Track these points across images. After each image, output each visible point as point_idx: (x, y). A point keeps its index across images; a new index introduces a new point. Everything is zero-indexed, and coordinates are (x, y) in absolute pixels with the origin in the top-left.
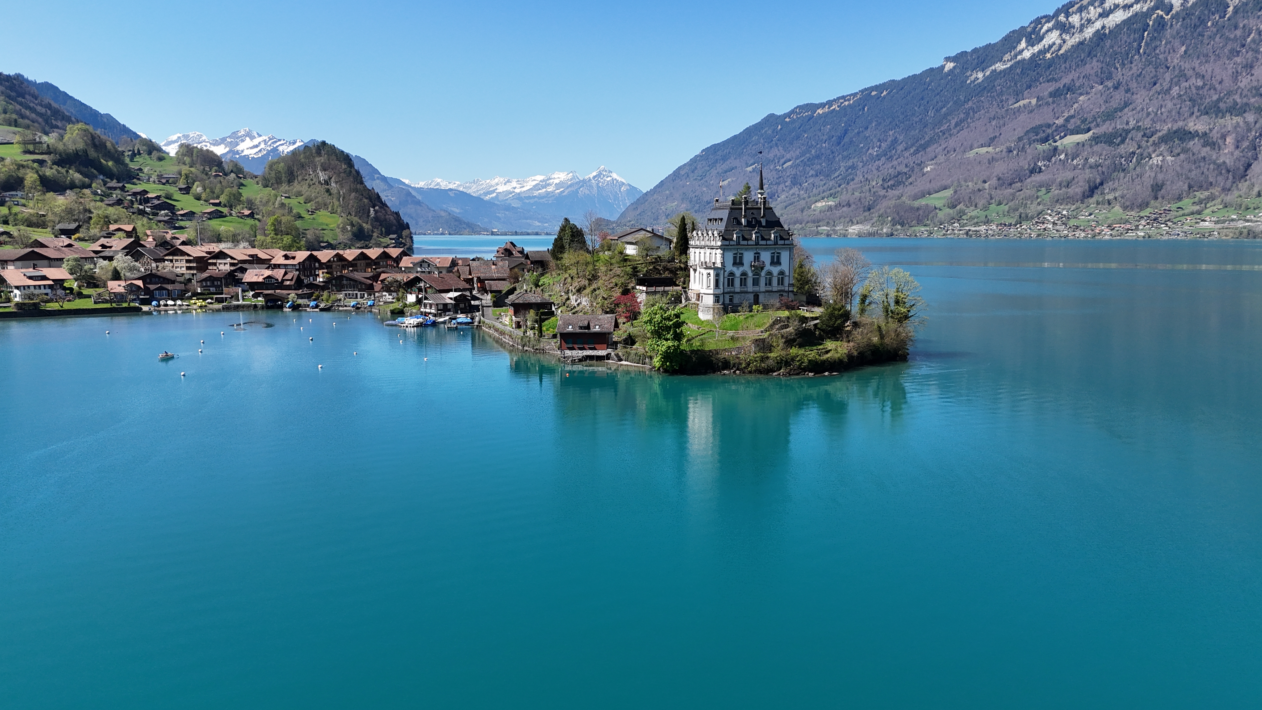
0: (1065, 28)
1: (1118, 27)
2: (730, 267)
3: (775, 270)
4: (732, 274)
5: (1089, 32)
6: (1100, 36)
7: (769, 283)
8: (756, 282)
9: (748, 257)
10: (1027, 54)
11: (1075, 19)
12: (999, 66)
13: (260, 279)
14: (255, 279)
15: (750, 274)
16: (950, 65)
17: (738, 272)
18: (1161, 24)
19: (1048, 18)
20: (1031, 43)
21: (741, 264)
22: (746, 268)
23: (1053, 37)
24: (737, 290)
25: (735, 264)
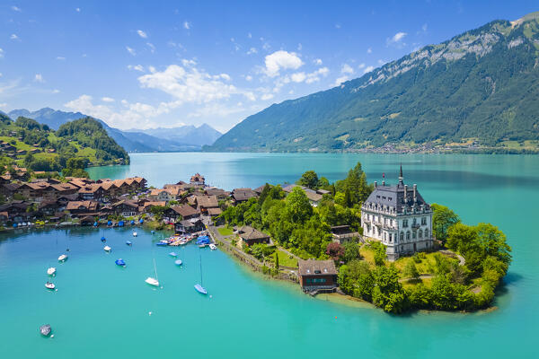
0: (386, 73)
1: (406, 73)
2: (401, 229)
3: (423, 228)
4: (402, 233)
5: (395, 75)
6: (400, 76)
7: (420, 235)
8: (414, 237)
9: (410, 222)
10: (373, 82)
11: (390, 70)
12: (362, 87)
13: (77, 208)
14: (73, 208)
15: (411, 232)
16: (343, 86)
17: (405, 231)
18: (422, 72)
19: (380, 69)
20: (374, 78)
21: (407, 226)
22: (410, 228)
23: (382, 76)
24: (405, 242)
25: (404, 226)
